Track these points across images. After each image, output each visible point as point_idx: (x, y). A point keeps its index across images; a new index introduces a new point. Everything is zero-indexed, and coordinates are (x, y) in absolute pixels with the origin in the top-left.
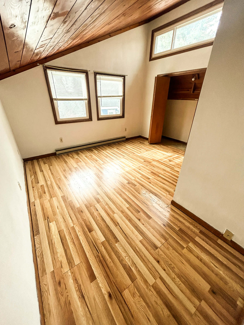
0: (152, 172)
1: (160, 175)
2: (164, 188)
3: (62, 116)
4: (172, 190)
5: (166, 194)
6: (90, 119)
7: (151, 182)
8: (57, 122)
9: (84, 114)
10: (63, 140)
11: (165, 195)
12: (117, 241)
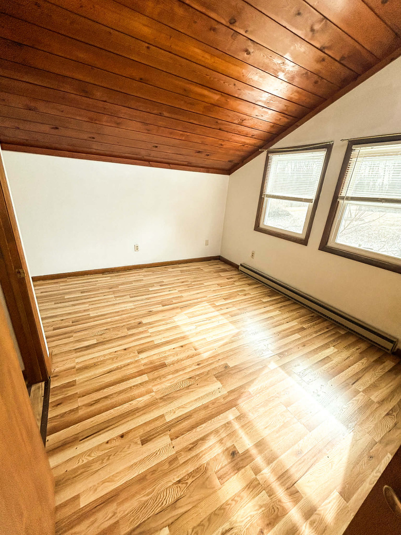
0: (163, 365)
1: (145, 378)
2: (95, 365)
3: (268, 222)
4: (81, 377)
5: (78, 363)
6: (304, 242)
7: (125, 351)
8: (257, 228)
9: (299, 230)
10: (255, 255)
11: (77, 360)
12: (55, 304)
